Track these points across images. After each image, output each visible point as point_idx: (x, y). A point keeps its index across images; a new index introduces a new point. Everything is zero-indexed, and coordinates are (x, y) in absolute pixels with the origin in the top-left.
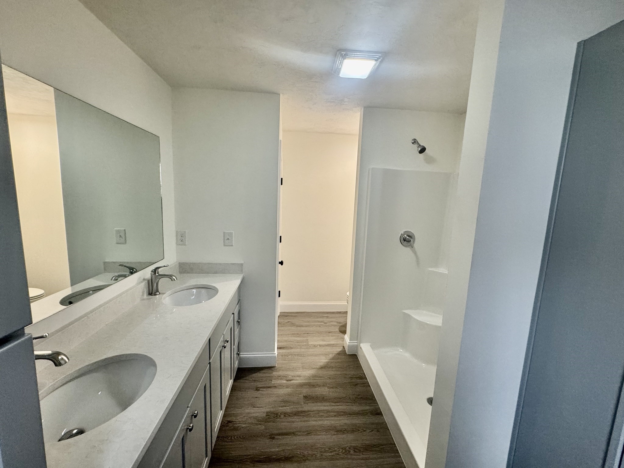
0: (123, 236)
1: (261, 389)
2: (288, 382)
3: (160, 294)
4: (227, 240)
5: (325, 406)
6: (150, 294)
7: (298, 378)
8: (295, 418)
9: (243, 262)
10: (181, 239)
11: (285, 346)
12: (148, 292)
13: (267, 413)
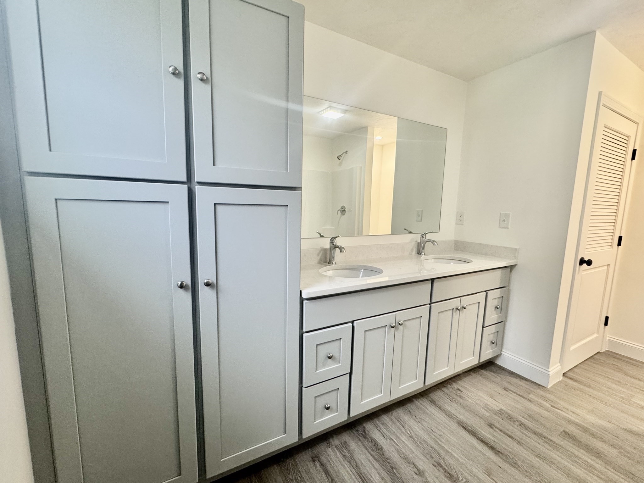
0: (420, 215)
1: (510, 391)
2: (551, 407)
3: (425, 255)
4: (503, 221)
5: (591, 459)
6: (418, 253)
7: (571, 414)
8: (534, 437)
9: (517, 247)
10: (460, 219)
11: (578, 380)
12: (417, 251)
13: (501, 409)
